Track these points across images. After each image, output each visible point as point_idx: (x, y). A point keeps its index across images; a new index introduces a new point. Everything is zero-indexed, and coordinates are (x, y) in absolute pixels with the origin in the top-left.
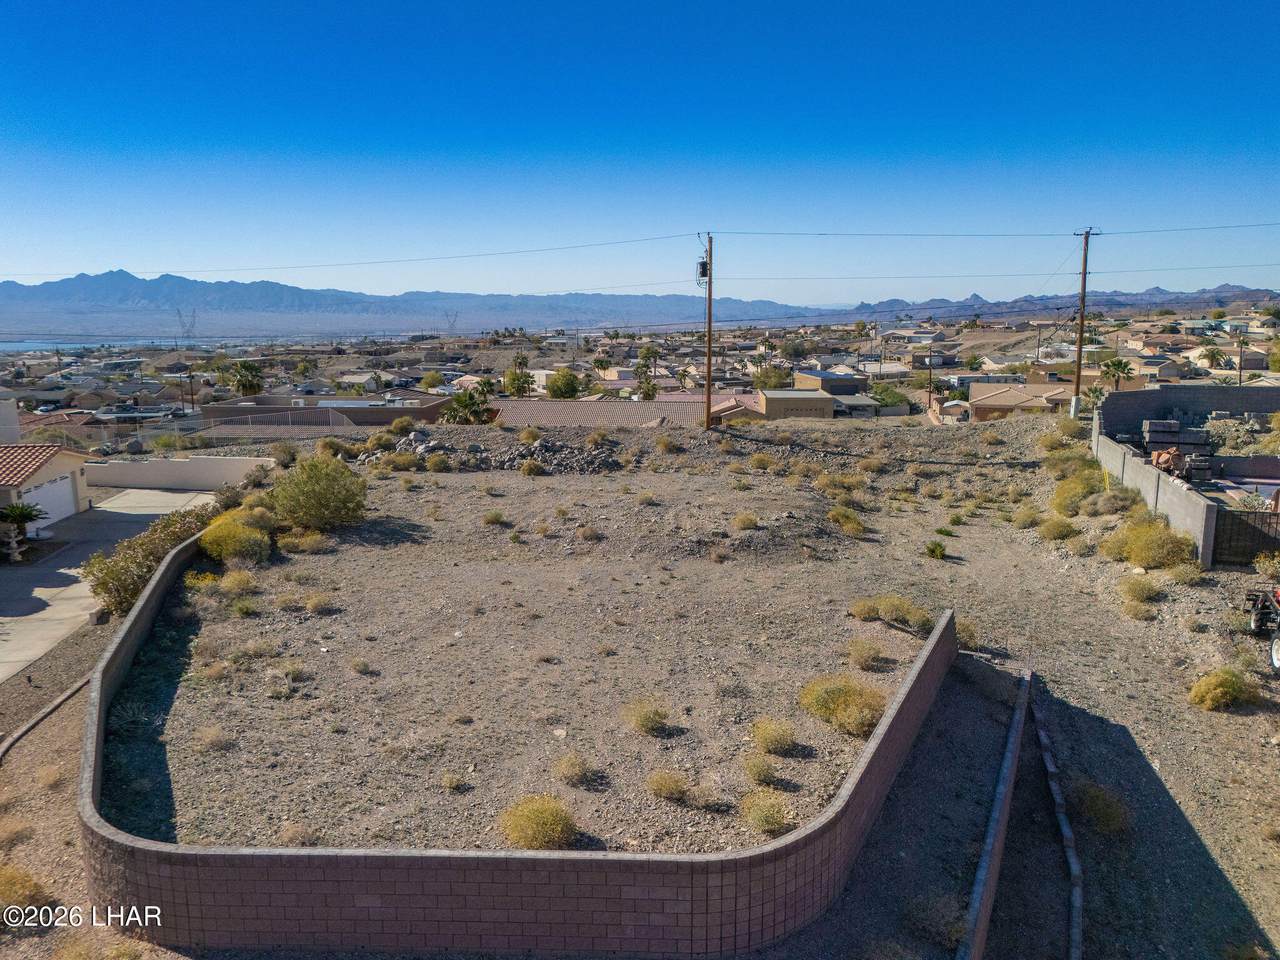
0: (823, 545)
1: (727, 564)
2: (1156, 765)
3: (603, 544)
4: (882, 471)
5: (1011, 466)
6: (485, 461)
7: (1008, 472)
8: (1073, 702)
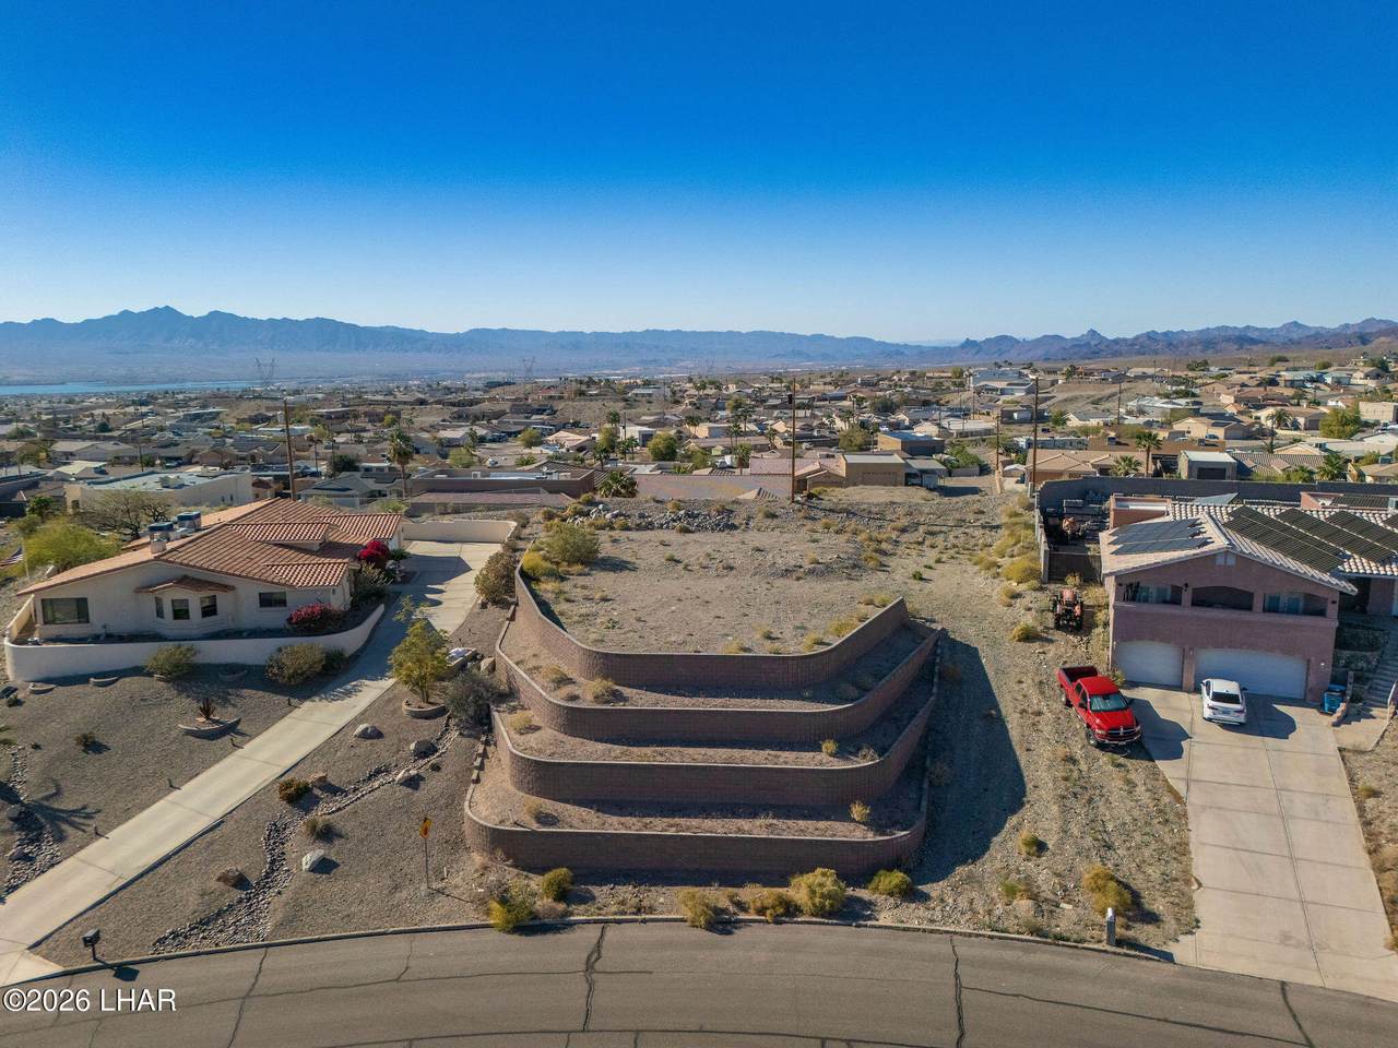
0: (854, 573)
1: (801, 582)
2: (983, 661)
3: (734, 572)
4: (903, 530)
5: (983, 527)
6: (651, 523)
7: (982, 531)
8: (958, 639)
